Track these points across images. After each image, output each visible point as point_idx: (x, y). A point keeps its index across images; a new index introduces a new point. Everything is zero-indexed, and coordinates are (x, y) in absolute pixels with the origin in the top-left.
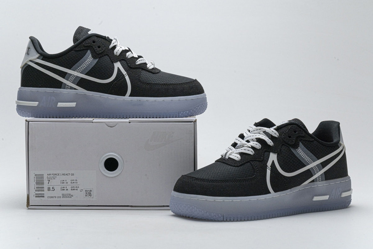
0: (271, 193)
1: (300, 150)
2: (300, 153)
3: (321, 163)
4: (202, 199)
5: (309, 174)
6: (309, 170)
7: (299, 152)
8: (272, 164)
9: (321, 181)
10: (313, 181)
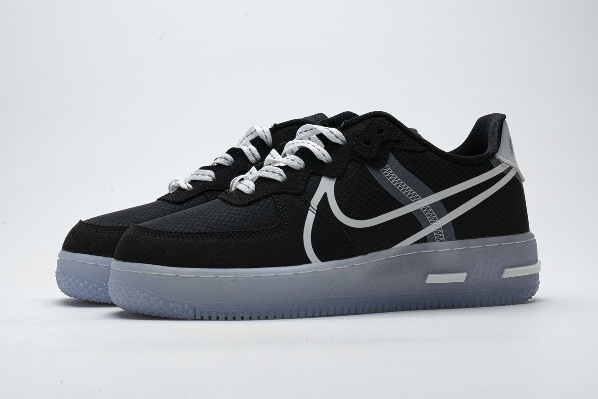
0: (310, 262)
1: (390, 170)
2: (388, 177)
3: (444, 201)
4: (150, 271)
5: (412, 224)
6: (410, 215)
7: (386, 174)
8: (321, 201)
9: (446, 240)
10: (424, 240)
